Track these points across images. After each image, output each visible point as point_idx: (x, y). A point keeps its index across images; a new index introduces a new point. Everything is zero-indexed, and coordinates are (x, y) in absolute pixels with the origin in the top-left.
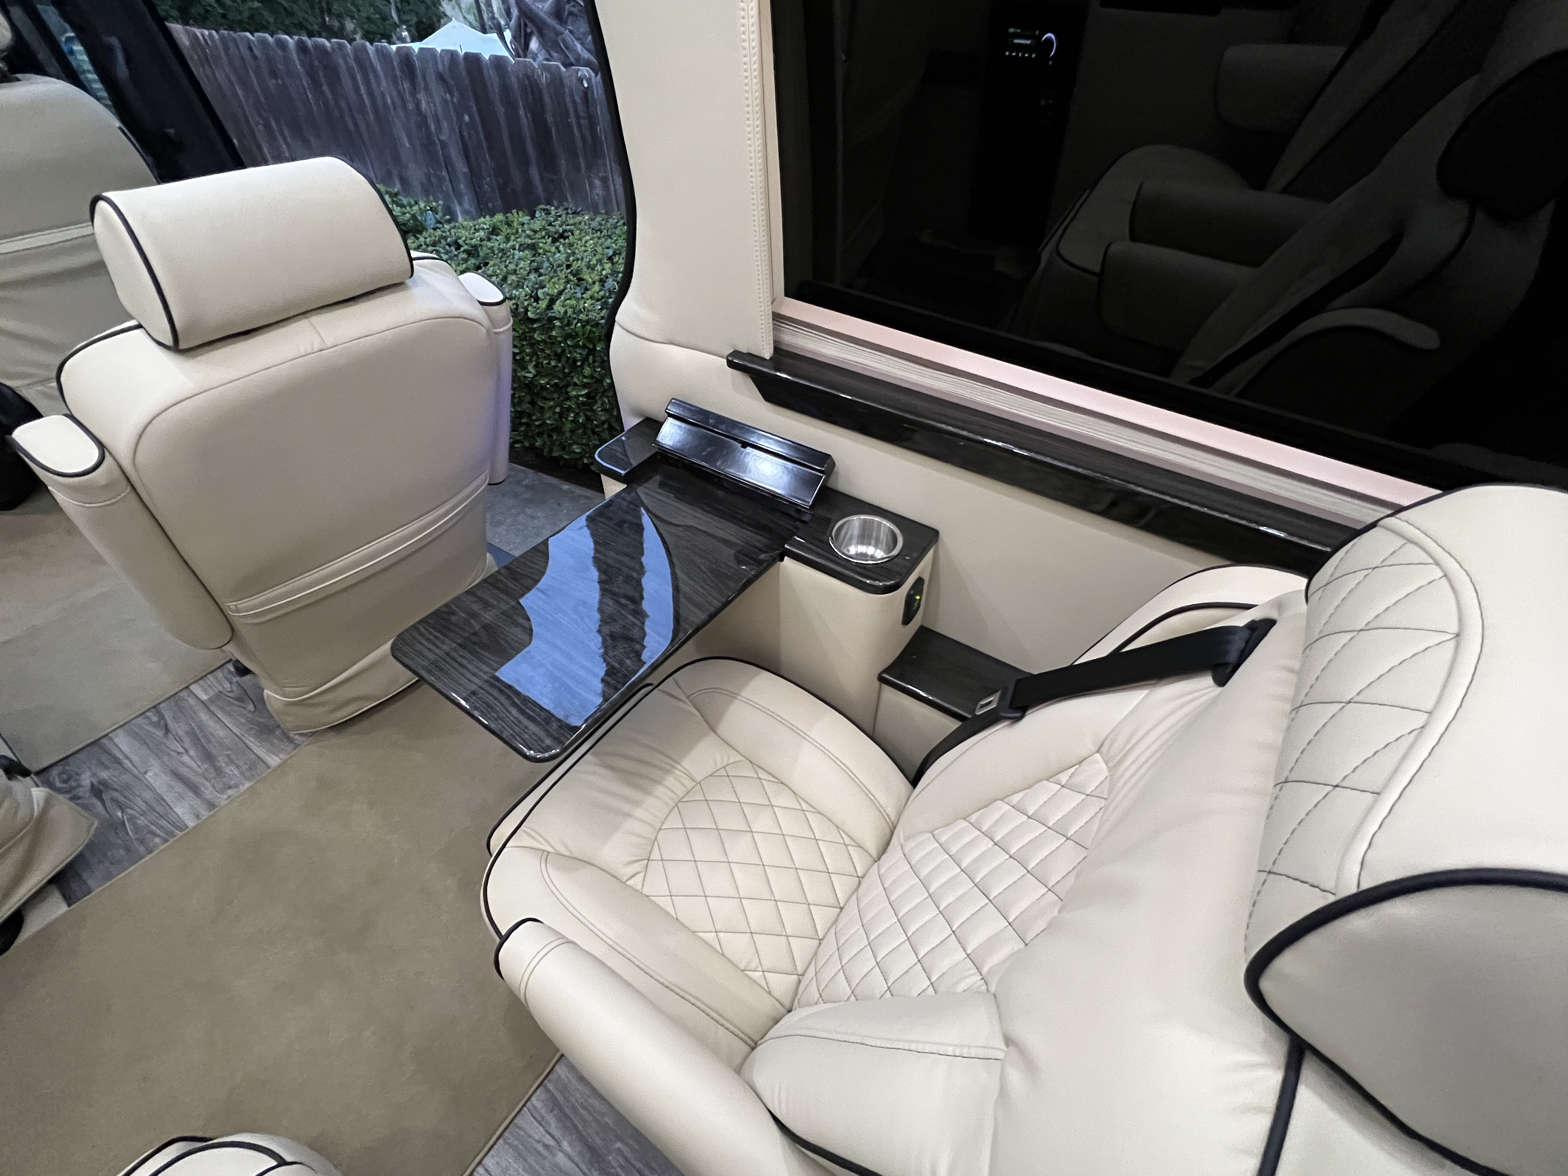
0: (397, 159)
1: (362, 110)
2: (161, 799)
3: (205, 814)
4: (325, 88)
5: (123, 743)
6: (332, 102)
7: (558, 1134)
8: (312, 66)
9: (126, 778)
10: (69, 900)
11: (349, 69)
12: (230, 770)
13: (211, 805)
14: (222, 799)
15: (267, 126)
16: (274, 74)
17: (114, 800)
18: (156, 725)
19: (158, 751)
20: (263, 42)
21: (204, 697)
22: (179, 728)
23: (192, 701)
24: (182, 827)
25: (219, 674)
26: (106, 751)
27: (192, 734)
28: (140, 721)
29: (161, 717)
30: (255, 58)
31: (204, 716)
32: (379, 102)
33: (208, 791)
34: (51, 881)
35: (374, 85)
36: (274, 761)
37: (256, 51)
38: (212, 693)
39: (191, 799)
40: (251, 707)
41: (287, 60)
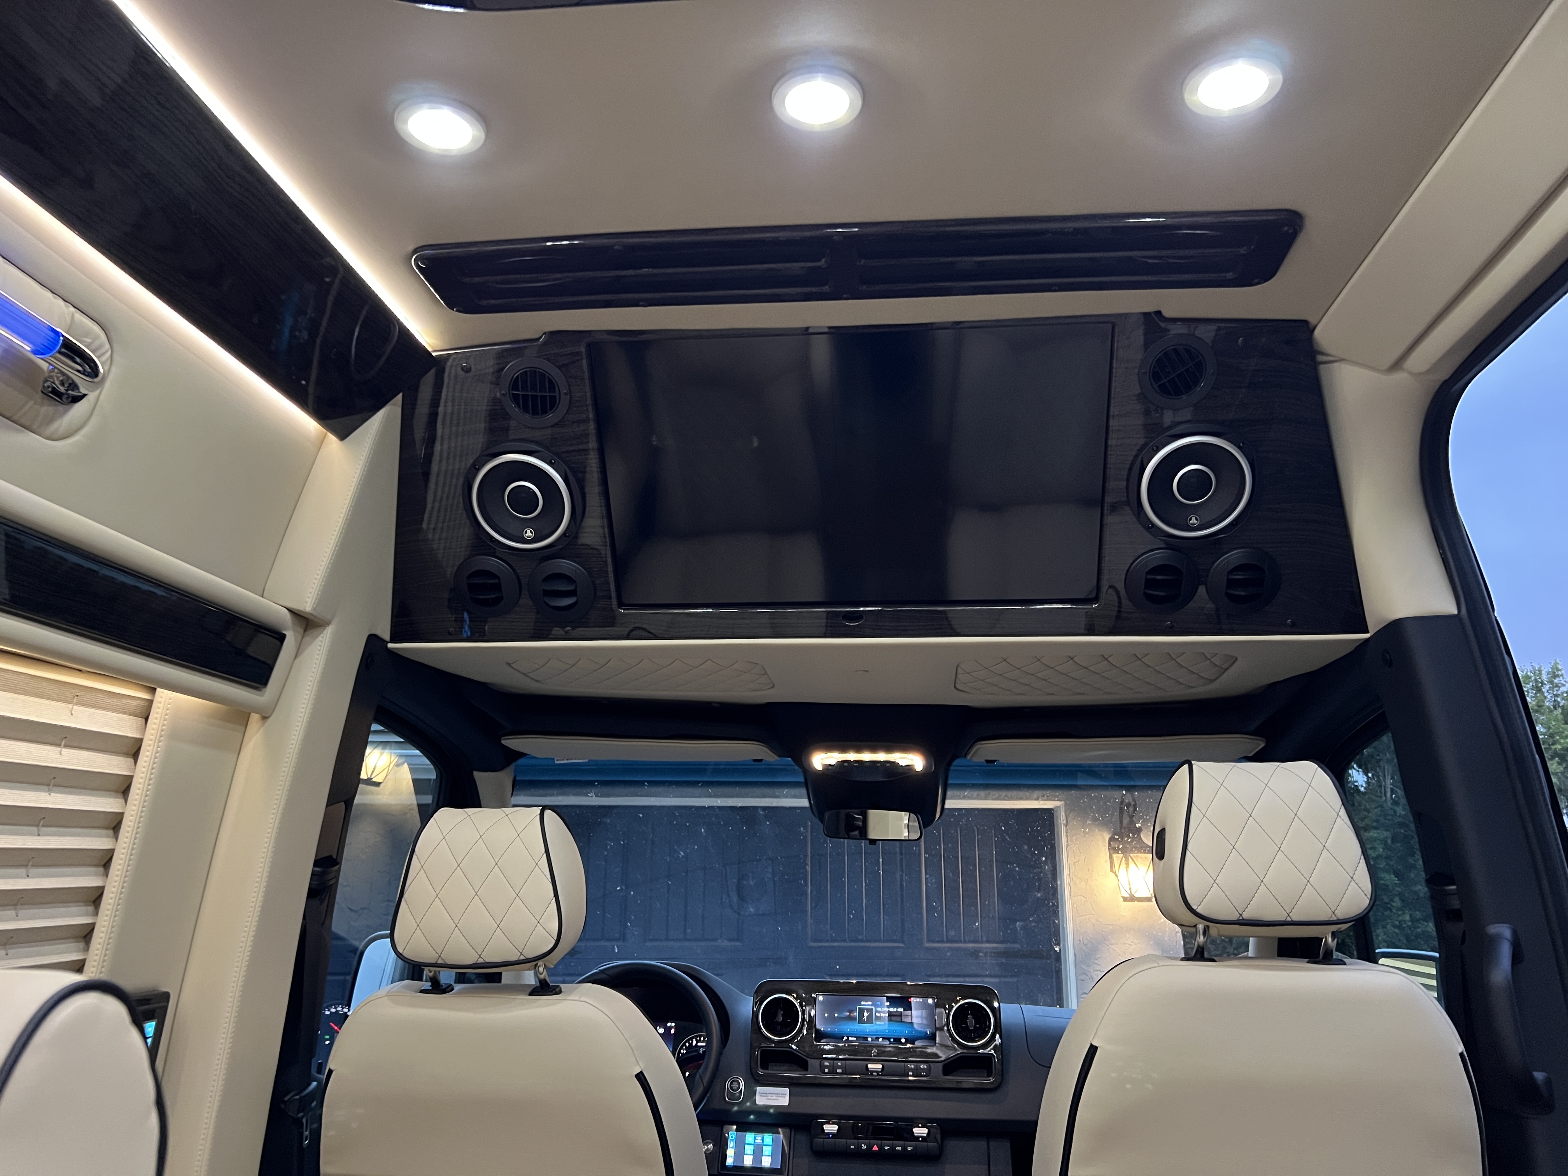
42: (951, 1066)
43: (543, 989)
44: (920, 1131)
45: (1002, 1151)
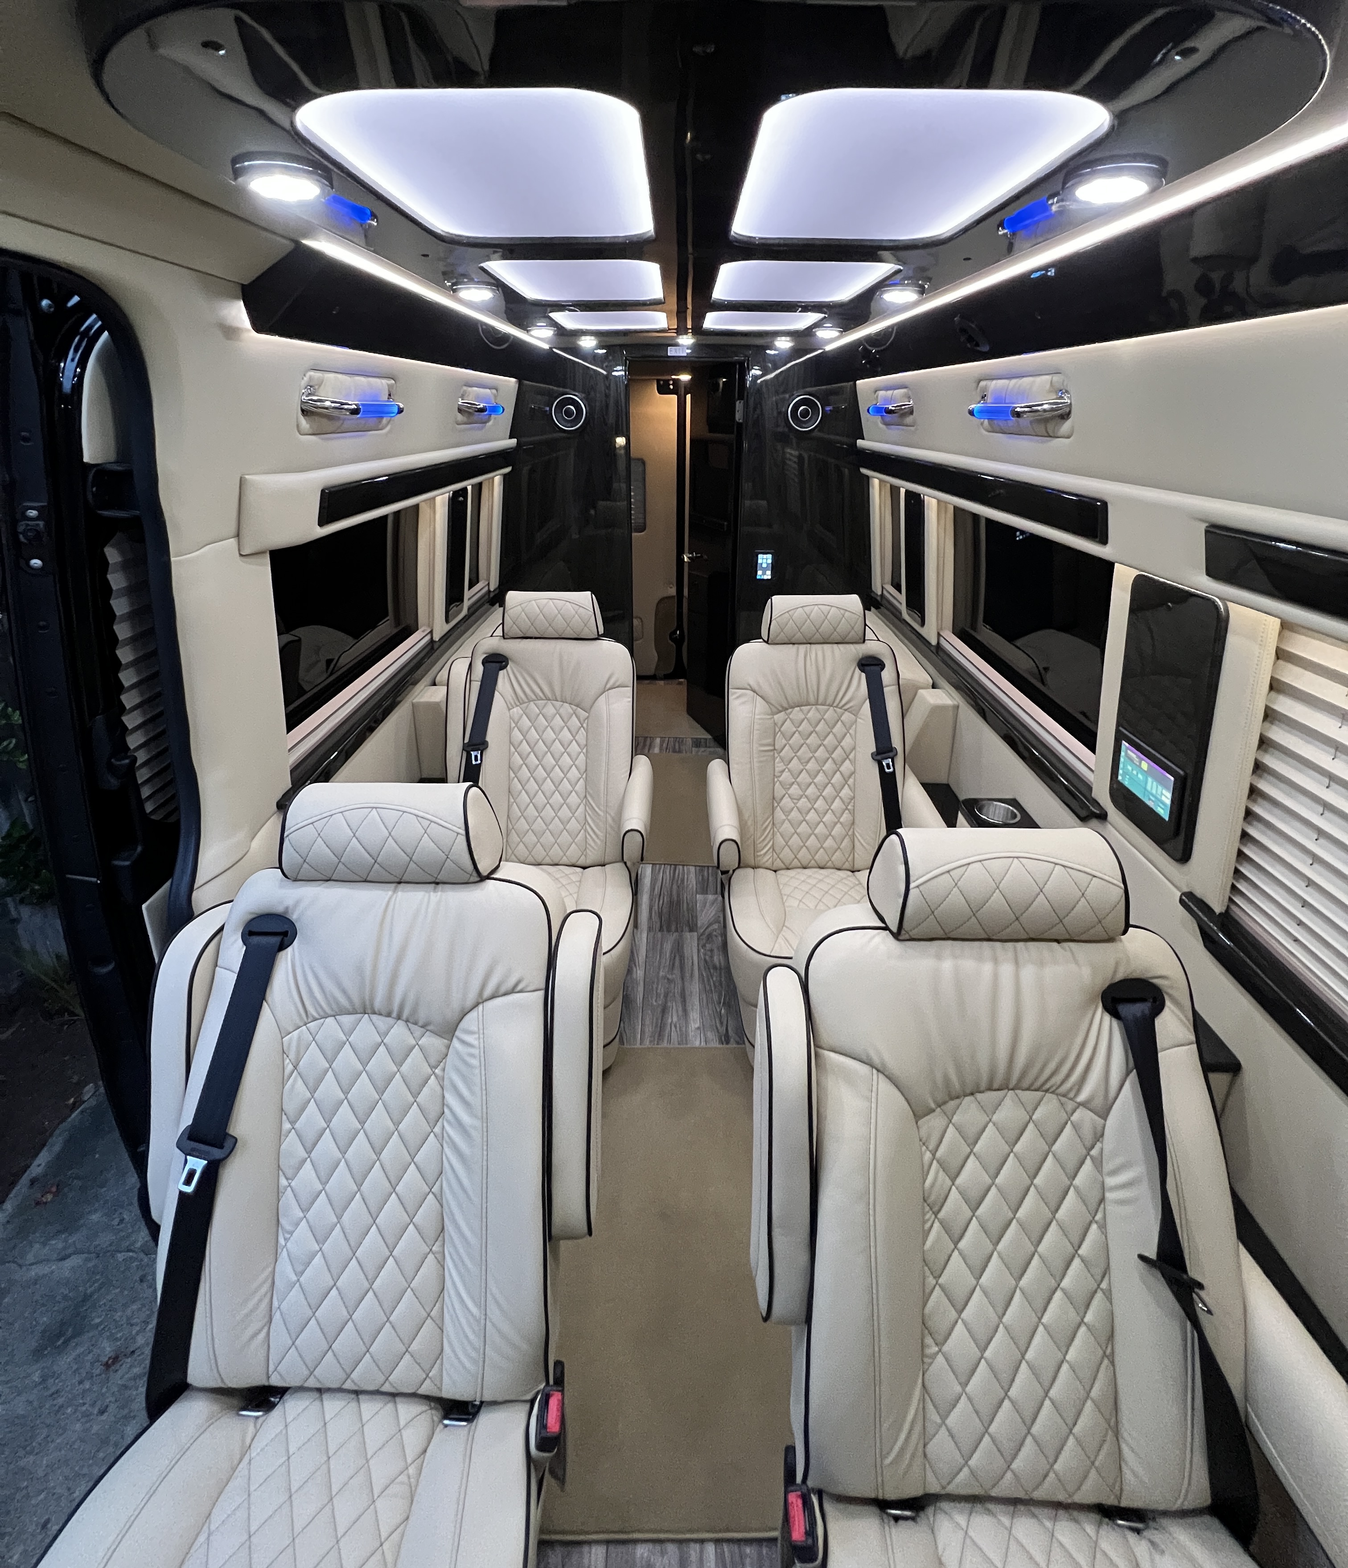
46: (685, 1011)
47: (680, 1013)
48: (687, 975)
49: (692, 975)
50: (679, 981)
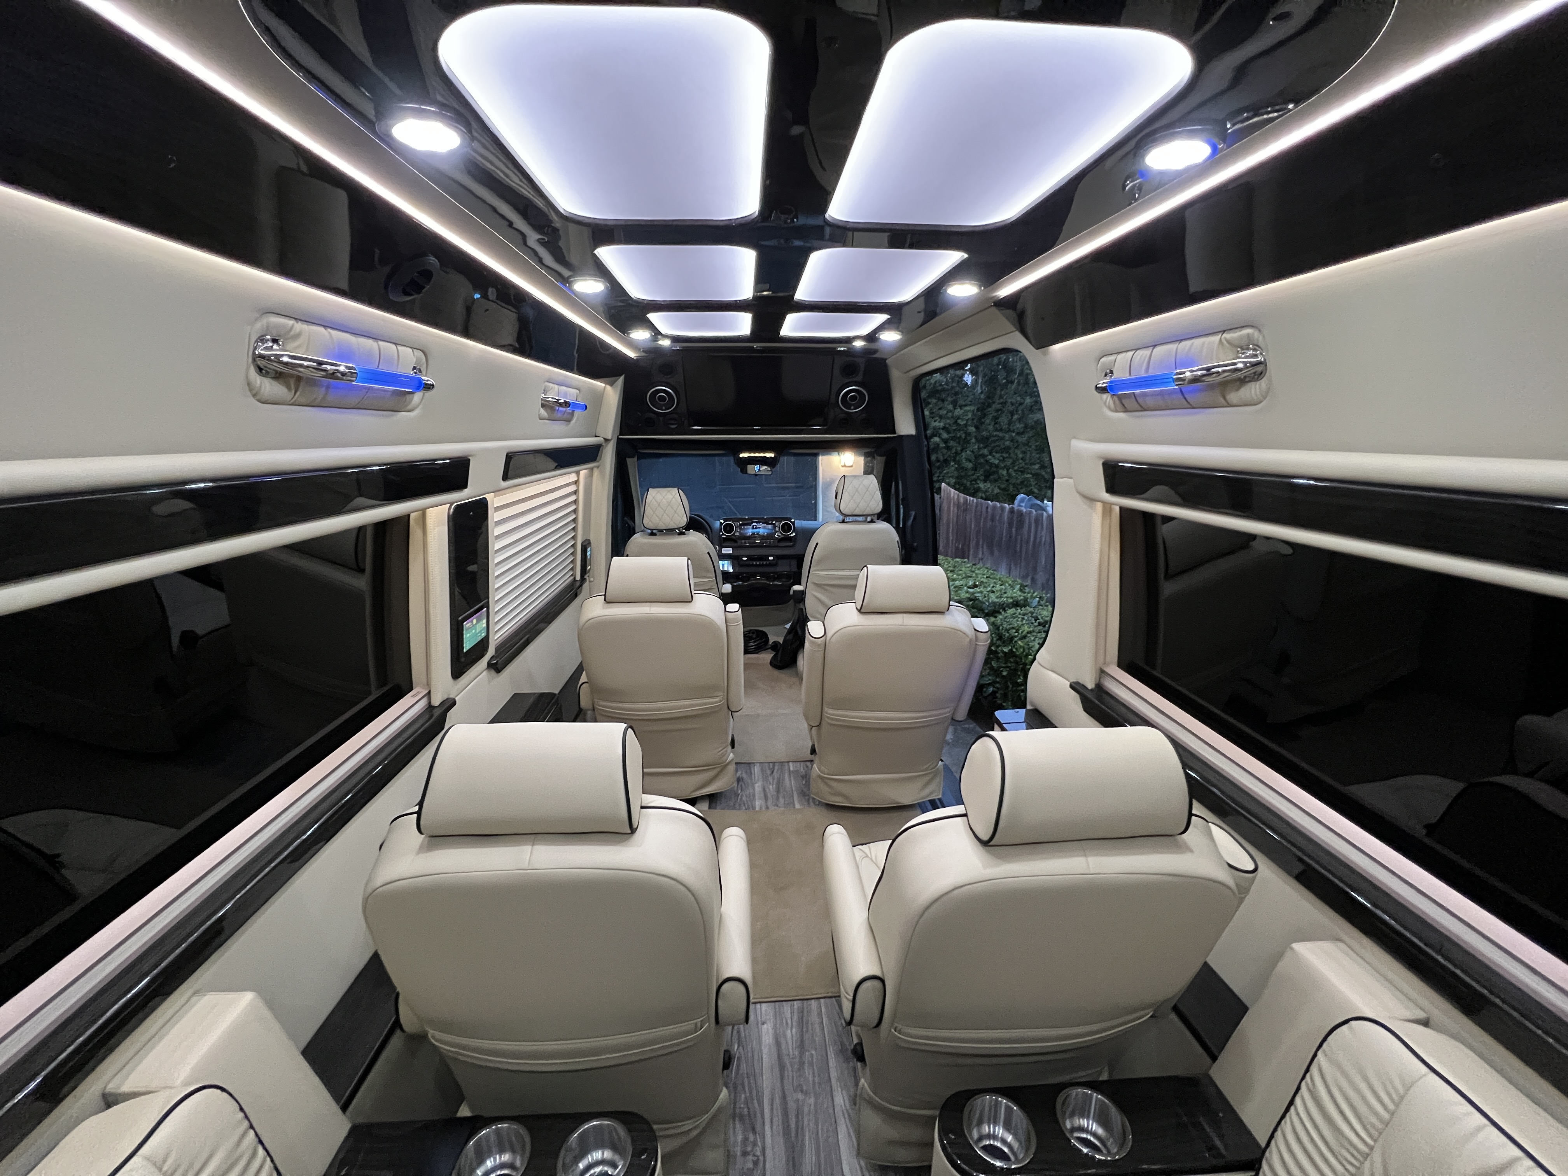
0: (1035, 569)
1: (1028, 542)
2: (754, 795)
3: (764, 808)
4: (1014, 530)
5: (757, 769)
6: (1014, 536)
7: (794, 1023)
8: (1012, 519)
9: (749, 781)
10: (710, 808)
11: (1030, 523)
12: (782, 800)
13: (767, 808)
14: (772, 808)
15: (977, 543)
16: (993, 520)
17: (741, 786)
18: (770, 769)
19: (765, 778)
20: (994, 507)
21: (792, 769)
22: (776, 775)
23: (787, 767)
24: (754, 808)
25: (802, 764)
26: (750, 769)
27: (779, 780)
28: (767, 765)
29: (774, 766)
30: (987, 512)
31: (786, 776)
32: (1038, 540)
33: (769, 803)
34: (708, 795)
35: (1039, 532)
36: (797, 806)
37: (989, 510)
38: (796, 769)
39: (763, 803)
40: (804, 782)
41: (1001, 516)
42: (780, 540)
43: (681, 534)
44: (771, 558)
45: (794, 563)
46: (778, 1044)
47: (783, 1042)
48: (777, 1101)
49: (772, 1100)
50: (788, 1087)
